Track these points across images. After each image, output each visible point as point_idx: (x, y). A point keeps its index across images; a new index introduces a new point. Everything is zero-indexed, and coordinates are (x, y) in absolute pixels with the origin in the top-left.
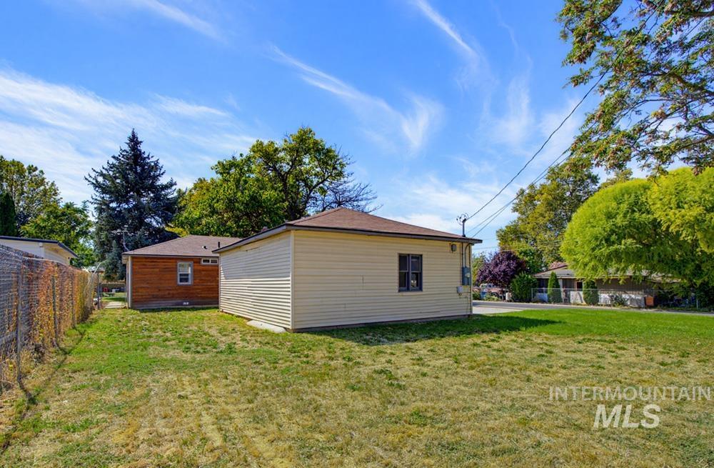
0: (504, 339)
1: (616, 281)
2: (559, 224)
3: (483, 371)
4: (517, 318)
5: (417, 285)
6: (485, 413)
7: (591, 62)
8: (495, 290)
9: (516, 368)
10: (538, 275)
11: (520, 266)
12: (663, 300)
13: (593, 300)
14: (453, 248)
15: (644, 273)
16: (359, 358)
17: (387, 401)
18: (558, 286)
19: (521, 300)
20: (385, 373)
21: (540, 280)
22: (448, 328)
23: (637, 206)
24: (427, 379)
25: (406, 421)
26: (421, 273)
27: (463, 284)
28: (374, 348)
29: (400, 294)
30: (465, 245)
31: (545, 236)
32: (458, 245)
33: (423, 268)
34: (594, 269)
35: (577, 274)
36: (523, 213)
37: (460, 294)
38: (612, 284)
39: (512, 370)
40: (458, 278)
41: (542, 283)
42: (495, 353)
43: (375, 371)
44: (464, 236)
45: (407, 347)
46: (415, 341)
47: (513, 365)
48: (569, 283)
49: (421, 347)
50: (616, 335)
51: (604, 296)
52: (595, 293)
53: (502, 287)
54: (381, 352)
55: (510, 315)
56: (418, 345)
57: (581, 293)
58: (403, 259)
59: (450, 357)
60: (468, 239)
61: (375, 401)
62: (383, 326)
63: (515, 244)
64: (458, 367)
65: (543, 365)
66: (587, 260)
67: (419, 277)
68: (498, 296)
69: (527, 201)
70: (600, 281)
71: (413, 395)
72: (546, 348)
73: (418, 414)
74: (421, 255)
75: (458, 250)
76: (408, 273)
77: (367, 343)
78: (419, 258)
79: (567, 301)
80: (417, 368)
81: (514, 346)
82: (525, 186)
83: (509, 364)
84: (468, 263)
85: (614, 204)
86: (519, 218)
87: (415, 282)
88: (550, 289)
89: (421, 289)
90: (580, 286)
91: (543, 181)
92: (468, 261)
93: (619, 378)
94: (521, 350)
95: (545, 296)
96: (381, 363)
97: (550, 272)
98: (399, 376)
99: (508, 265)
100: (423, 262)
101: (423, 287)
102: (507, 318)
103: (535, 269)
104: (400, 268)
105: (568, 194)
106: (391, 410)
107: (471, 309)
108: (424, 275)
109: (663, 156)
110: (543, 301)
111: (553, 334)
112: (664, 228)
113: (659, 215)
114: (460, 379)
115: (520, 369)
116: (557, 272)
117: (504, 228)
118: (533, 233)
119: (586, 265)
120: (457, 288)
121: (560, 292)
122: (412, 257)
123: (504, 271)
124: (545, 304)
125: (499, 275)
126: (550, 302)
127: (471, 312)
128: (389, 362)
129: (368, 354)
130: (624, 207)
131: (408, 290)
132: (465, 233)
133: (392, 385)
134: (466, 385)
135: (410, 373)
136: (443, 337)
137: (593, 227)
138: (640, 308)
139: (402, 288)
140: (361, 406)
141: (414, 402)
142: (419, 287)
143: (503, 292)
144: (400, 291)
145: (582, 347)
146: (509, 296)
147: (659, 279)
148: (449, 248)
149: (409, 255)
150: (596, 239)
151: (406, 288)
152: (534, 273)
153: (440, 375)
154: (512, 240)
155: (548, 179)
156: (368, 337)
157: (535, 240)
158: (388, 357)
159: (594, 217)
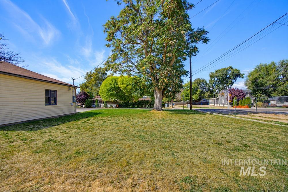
0: (90, 120)
1: (111, 101)
2: (98, 85)
3: (90, 131)
4: (91, 113)
5: (54, 103)
6: (99, 143)
7: (111, 43)
8: (80, 104)
9: (99, 128)
10: (93, 99)
11: (88, 97)
12: (120, 106)
13: (106, 106)
14: (69, 89)
15: (117, 99)
16: (32, 137)
17: (60, 152)
18: (98, 103)
19: (88, 107)
20: (52, 141)
21: (93, 101)
22: (69, 118)
23: (116, 83)
24: (72, 139)
25: (74, 157)
26: (56, 98)
27: (73, 102)
28: (39, 132)
29: (46, 106)
30: (74, 88)
31: (94, 88)
32: (71, 88)
33: (57, 96)
34: (107, 98)
35: (103, 99)
36: (88, 80)
37: (72, 106)
38: (110, 102)
39: (99, 129)
40: (71, 100)
41: (94, 102)
42: (90, 124)
43: (45, 141)
44: (74, 85)
45: (56, 128)
46: (59, 125)
47: (98, 127)
48: (101, 102)
49: (63, 127)
50: (116, 115)
51: (109, 105)
52: (107, 104)
53: (82, 103)
54: (43, 133)
55: (89, 112)
56: (60, 126)
57: (104, 104)
58: (47, 92)
59: (76, 128)
60: (75, 86)
61: (54, 154)
62: (38, 121)
63: (85, 89)
64: (81, 131)
65: (105, 125)
66: (105, 95)
67: (55, 100)
68: (80, 106)
69: (89, 76)
70: (108, 101)
71: (71, 146)
72: (103, 121)
73: (77, 152)
74: (56, 91)
75: (71, 90)
76: (50, 98)
77: (32, 130)
78: (55, 91)
79: (100, 107)
80: (65, 135)
81: (95, 121)
82: (88, 72)
83: (97, 127)
84: (75, 95)
85: (111, 82)
86: (86, 81)
87: (53, 101)
88: (96, 104)
89: (56, 104)
90: (103, 103)
91: (94, 71)
92: (75, 94)
93: (123, 125)
94: (97, 122)
95: (95, 106)
96: (46, 137)
97: (96, 99)
98: (59, 140)
99: (84, 96)
100: (57, 94)
101: (57, 103)
102: (88, 113)
103: (91, 98)
104: (46, 95)
105: (100, 77)
106: (64, 155)
107: (76, 111)
108: (57, 98)
109: (123, 72)
110: (94, 107)
111: (103, 116)
112: (120, 89)
113: (119, 85)
114: (84, 135)
115: (101, 128)
116: (98, 98)
117: (82, 84)
118: (91, 87)
119: (105, 97)
120: (71, 103)
121: (98, 104)
122: (52, 91)
123: (83, 98)
124: (95, 108)
125: (81, 99)
126: (96, 107)
127: (76, 112)
128: (51, 135)
129: (36, 135)
130: (113, 82)
131: (50, 104)
132: (74, 84)
133: (58, 145)
134: (88, 137)
135: (63, 138)
136: (69, 122)
137: (107, 87)
138: (116, 108)
139: (47, 104)
140: (48, 159)
141: (72, 148)
142: (55, 103)
143: (82, 105)
144: (46, 105)
145: (111, 119)
146: (84, 106)
147: (119, 101)
148: (68, 89)
149: (50, 90)
150: (108, 90)
151: (49, 104)
152: (92, 99)
153: (77, 136)
154: (84, 88)
155: (95, 71)
156: (31, 127)
157: (91, 89)
158: (49, 134)
159: (107, 84)
